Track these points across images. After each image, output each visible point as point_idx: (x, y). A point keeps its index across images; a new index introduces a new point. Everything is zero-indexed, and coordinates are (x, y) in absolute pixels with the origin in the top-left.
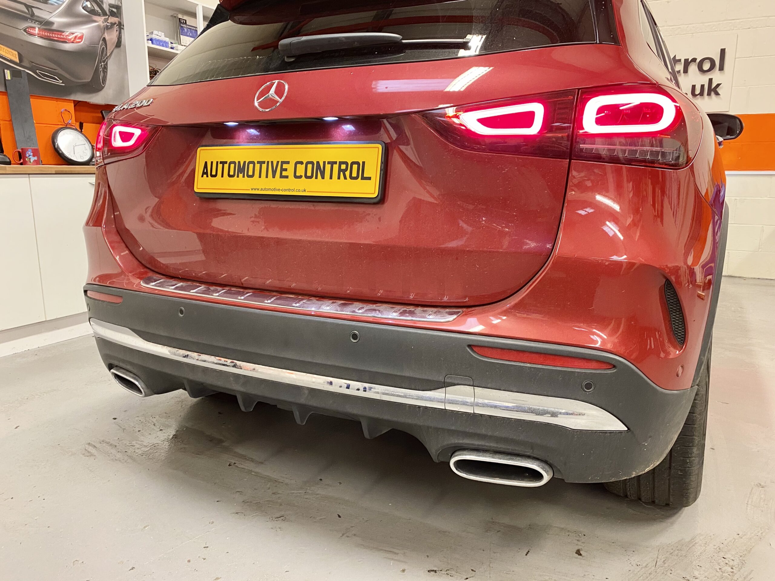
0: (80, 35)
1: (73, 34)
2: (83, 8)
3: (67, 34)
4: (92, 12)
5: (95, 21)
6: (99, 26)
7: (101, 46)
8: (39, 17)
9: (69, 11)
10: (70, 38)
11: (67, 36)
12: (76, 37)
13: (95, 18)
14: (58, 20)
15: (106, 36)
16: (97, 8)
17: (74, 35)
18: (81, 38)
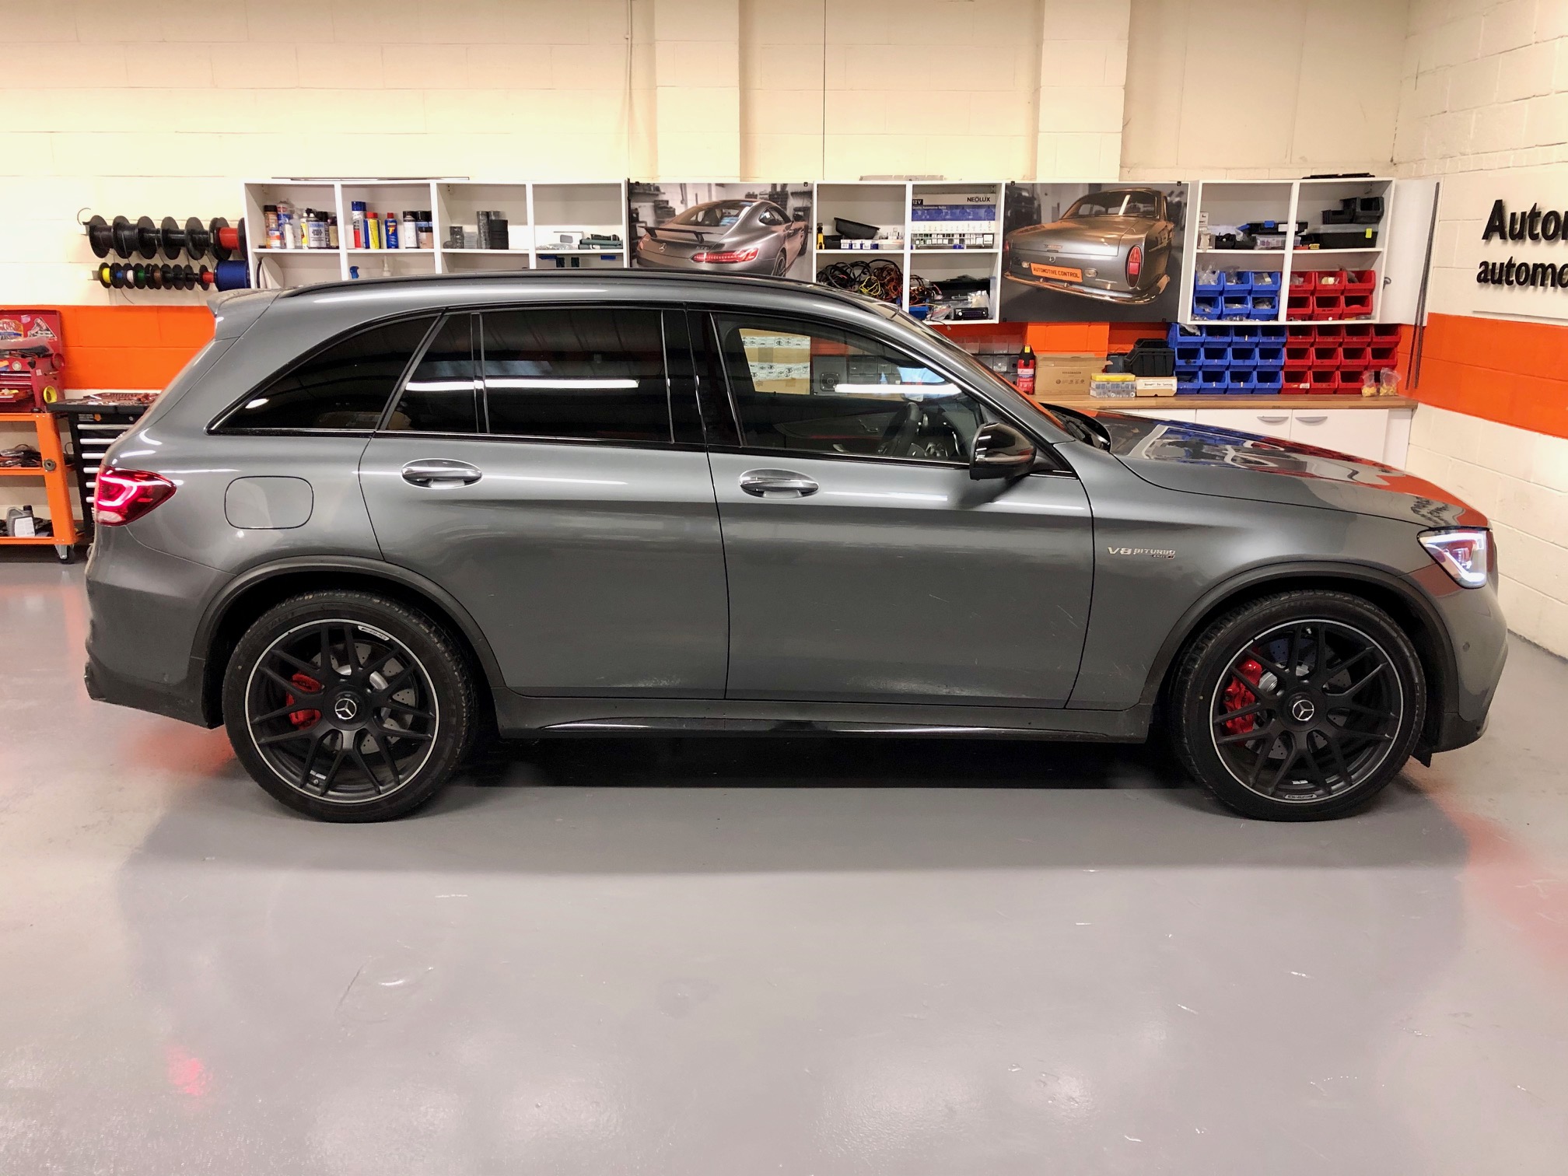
0: (753, 251)
1: (745, 251)
2: (761, 221)
3: (738, 253)
4: (772, 222)
5: (773, 232)
6: (778, 236)
7: (778, 259)
8: (709, 242)
9: (744, 228)
10: (741, 256)
11: (739, 254)
12: (748, 254)
13: (774, 228)
14: (728, 240)
15: (787, 246)
16: (777, 217)
17: (746, 253)
18: (754, 254)
